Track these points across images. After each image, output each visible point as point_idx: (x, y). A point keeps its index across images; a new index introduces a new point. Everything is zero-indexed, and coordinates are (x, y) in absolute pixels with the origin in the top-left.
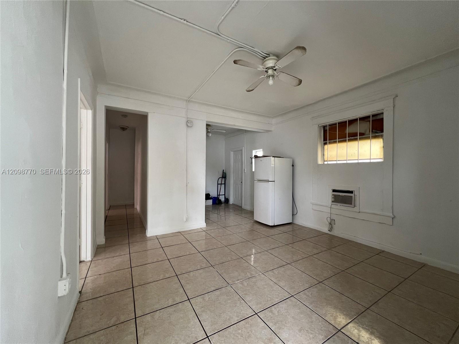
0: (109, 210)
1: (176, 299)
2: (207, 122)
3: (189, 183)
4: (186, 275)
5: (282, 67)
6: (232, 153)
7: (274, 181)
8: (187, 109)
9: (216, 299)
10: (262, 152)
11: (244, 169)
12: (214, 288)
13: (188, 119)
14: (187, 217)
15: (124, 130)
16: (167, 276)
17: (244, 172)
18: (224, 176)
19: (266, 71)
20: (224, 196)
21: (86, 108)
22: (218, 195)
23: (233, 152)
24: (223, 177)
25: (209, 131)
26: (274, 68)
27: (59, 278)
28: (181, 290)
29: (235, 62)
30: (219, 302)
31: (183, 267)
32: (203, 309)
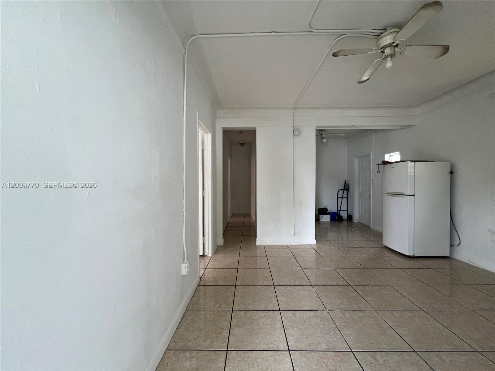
0: (231, 217)
1: (269, 306)
2: (316, 127)
3: (296, 195)
4: (282, 288)
5: (405, 40)
6: (356, 161)
7: (414, 195)
8: (294, 117)
9: (308, 319)
10: (399, 155)
11: (373, 180)
12: (308, 308)
13: (295, 128)
14: (295, 231)
15: (242, 146)
16: (265, 283)
17: (373, 183)
18: (346, 188)
19: (382, 52)
20: (346, 211)
21: (207, 133)
22: (338, 210)
23: (357, 158)
24: (344, 189)
25: (324, 136)
26: (395, 44)
27: (182, 261)
28: (275, 300)
29: (334, 55)
30: (309, 323)
31: (282, 279)
32: (291, 323)
